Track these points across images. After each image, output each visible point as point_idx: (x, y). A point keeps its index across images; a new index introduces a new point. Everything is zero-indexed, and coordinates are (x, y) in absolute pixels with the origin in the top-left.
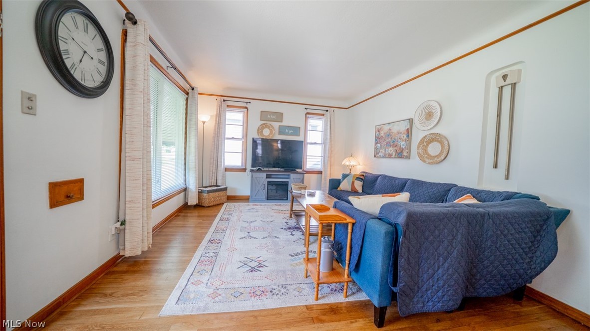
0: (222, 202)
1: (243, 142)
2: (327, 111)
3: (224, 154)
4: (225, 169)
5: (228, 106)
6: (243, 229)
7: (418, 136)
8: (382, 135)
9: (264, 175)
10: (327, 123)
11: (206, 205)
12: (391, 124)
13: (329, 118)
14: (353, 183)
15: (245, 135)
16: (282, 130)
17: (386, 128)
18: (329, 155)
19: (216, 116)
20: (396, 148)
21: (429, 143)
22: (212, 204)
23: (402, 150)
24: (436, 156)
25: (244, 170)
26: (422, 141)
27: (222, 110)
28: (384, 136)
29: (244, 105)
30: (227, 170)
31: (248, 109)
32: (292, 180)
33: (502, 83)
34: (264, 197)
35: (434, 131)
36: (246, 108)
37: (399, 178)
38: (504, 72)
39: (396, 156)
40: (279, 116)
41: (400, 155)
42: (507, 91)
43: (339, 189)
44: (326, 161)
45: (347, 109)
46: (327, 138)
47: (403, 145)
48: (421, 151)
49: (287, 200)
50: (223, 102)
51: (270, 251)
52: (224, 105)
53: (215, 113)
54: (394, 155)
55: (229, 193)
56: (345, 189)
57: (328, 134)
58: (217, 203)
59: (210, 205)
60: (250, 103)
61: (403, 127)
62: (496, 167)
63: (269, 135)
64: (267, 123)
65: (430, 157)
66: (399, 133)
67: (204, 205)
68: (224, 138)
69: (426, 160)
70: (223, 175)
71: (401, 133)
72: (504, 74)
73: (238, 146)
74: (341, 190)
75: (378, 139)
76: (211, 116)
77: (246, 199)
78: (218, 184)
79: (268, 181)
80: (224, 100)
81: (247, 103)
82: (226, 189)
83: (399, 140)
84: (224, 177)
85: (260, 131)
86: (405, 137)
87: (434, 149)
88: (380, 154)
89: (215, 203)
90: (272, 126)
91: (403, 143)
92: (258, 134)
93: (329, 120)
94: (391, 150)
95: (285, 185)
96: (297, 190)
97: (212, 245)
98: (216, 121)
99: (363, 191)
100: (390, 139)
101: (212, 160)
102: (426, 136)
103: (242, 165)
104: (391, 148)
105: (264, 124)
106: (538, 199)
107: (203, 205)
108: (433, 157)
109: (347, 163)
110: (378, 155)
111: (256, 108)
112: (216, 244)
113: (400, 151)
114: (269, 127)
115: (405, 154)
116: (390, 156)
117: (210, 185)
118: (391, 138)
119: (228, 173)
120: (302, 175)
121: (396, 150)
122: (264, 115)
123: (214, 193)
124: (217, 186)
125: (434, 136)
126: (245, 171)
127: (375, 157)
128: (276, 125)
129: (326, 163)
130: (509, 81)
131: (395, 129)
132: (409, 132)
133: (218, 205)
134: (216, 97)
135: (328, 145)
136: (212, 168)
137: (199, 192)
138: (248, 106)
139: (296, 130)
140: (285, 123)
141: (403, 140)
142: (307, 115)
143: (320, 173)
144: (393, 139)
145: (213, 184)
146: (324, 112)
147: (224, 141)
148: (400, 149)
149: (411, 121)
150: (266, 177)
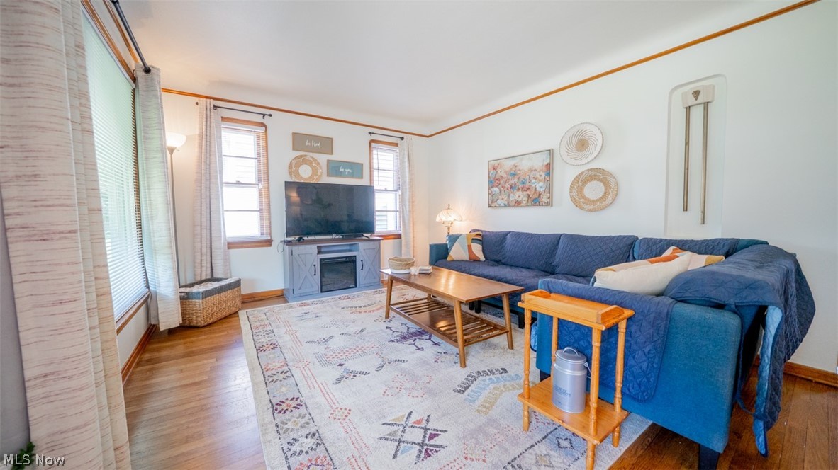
0: (233, 310)
1: (260, 190)
2: (402, 138)
3: (223, 214)
4: (228, 244)
5: (223, 119)
6: (324, 360)
7: (565, 176)
8: (501, 174)
9: (314, 248)
10: (404, 158)
11: (203, 323)
12: (518, 159)
13: (406, 149)
14: (470, 247)
15: (265, 176)
16: (334, 168)
17: (508, 165)
18: (407, 209)
19: (201, 136)
20: (528, 192)
21: (585, 183)
22: (215, 319)
23: (540, 194)
24: (597, 200)
25: (268, 243)
26: (576, 180)
27: (213, 125)
28: (504, 175)
29: (259, 119)
30: (231, 245)
31: (266, 128)
32: (361, 250)
33: (691, 101)
34: (318, 288)
35: (596, 165)
36: (263, 125)
37: (543, 235)
38: (695, 87)
39: (529, 204)
40: (326, 144)
41: (535, 201)
42: (697, 114)
43: (449, 259)
44: (406, 217)
45: (428, 137)
46: (405, 182)
47: (541, 187)
48: (574, 194)
49: (356, 287)
50: (212, 110)
51: (415, 393)
52: (216, 116)
53: (197, 132)
54: (525, 202)
55: (245, 290)
56: (460, 259)
57: (407, 174)
58: (225, 314)
59: (211, 321)
60: (270, 115)
61: (539, 162)
62: (686, 209)
63: (312, 177)
64: (305, 156)
65: (588, 201)
66: (532, 171)
67: (199, 324)
68: (222, 183)
69: (584, 206)
70: (225, 256)
71: (535, 170)
72: (695, 90)
73: (251, 198)
74: (453, 261)
75: (494, 182)
76: (188, 138)
77: (280, 296)
78: (215, 276)
79: (321, 260)
80: (215, 107)
81: (264, 115)
82: (237, 284)
83: (533, 181)
84: (227, 260)
85: (293, 167)
86: (544, 176)
87: (594, 190)
88: (499, 202)
89: (220, 315)
90: (316, 161)
91: (541, 184)
92: (291, 176)
93: (406, 153)
94: (520, 195)
95: (352, 261)
96: (401, 269)
97: (288, 415)
98: (200, 147)
99: (486, 259)
100: (516, 180)
101: (199, 228)
102: (582, 173)
103: (262, 234)
104: (520, 193)
105: (300, 157)
106: (766, 243)
107: (194, 323)
108: (593, 201)
109: (444, 219)
110: (496, 204)
111: (282, 127)
112: (296, 413)
113: (535, 196)
114: (309, 163)
115: (545, 199)
116: (518, 204)
117: (198, 279)
118: (519, 178)
119: (234, 252)
120: (377, 243)
121: (529, 195)
122: (299, 140)
123: (217, 296)
124: (213, 279)
125: (593, 173)
126: (270, 245)
127: (490, 206)
128: (323, 159)
129: (406, 221)
130: (701, 99)
131: (525, 165)
132: (549, 168)
133: (226, 317)
134: (196, 99)
135: (408, 192)
136: (198, 245)
137: (182, 299)
138: (267, 121)
139: (356, 169)
140: (338, 156)
141: (540, 181)
142: (373, 144)
143: (399, 236)
144: (521, 180)
145: (204, 278)
146: (399, 141)
147: (222, 188)
148: (535, 193)
149: (551, 152)
150: (317, 252)
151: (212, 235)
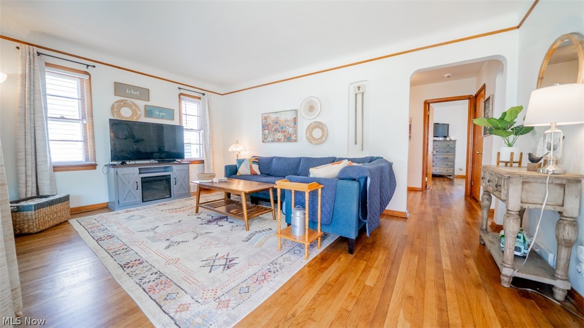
0: (63, 219)
1: (85, 125)
2: (204, 94)
3: (48, 143)
4: (54, 167)
5: (47, 64)
6: (154, 239)
7: (303, 125)
8: (269, 122)
9: (136, 169)
10: (205, 108)
11: (35, 230)
12: (279, 114)
13: (207, 102)
14: (251, 167)
15: (88, 114)
16: (149, 112)
17: (274, 116)
18: (208, 142)
19: (24, 76)
20: (285, 134)
21: (313, 129)
22: (47, 226)
23: (291, 135)
24: (319, 139)
25: (94, 166)
26: (309, 127)
27: (37, 68)
28: (271, 123)
29: (84, 68)
30: (56, 168)
31: (90, 76)
32: (174, 170)
33: (357, 91)
34: (140, 199)
35: (318, 120)
36: (86, 73)
37: (293, 158)
38: (358, 84)
39: (285, 140)
40: (144, 93)
41: (288, 139)
42: (359, 97)
43: (238, 174)
44: (207, 149)
45: (222, 95)
46: (206, 124)
47: (291, 131)
48: (308, 135)
49: (171, 197)
50: (36, 55)
52: (39, 62)
53: (20, 72)
54: (283, 139)
55: (73, 204)
56: (245, 174)
57: (208, 119)
58: (56, 222)
59: (44, 228)
60: (94, 67)
61: (290, 116)
62: (356, 144)
63: (132, 116)
64: (126, 100)
65: (315, 139)
66: (286, 121)
67: (31, 231)
68: (47, 117)
69: (312, 141)
70: (51, 177)
71: (288, 121)
72: (358, 86)
73: (76, 131)
74: (241, 175)
75: (265, 127)
76: (10, 77)
77: (106, 208)
78: (41, 194)
79: (142, 178)
80: (39, 54)
81: (88, 66)
82: (66, 198)
83: (287, 127)
84: (53, 180)
85: (114, 109)
86: (293, 124)
87: (317, 133)
88: (269, 139)
89: (51, 223)
90: (135, 105)
91: (291, 129)
92: (113, 115)
93: (207, 104)
94: (280, 135)
95: (167, 179)
96: (207, 179)
97: (134, 268)
98: (24, 85)
99: (261, 173)
100: (278, 126)
101: (23, 154)
102: (311, 124)
103: (87, 160)
104: (280, 134)
105: (122, 101)
106: (382, 158)
107: (26, 231)
108: (317, 139)
109: (234, 150)
110: (266, 140)
111: (104, 78)
112: (141, 266)
113: (288, 136)
114: (130, 106)
115: (293, 138)
116: (279, 140)
117: (23, 197)
118: (279, 125)
119: (58, 174)
120: (187, 165)
122: (119, 88)
123: (48, 208)
124: (39, 196)
125: (316, 124)
126: (95, 168)
127: (263, 142)
128: (141, 104)
129: (208, 151)
130: (361, 91)
131: (282, 117)
132: (295, 120)
133: (57, 225)
134: (18, 44)
135: (208, 131)
136: (22, 169)
137: (13, 212)
138: (90, 70)
139: (170, 113)
140: (152, 103)
141: (291, 127)
142: (182, 97)
143: (202, 162)
144: (281, 126)
145: (29, 195)
146: (201, 96)
147: (47, 121)
148: (288, 134)
149: (296, 111)
150: (138, 172)
151: (38, 160)
